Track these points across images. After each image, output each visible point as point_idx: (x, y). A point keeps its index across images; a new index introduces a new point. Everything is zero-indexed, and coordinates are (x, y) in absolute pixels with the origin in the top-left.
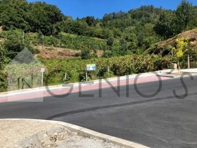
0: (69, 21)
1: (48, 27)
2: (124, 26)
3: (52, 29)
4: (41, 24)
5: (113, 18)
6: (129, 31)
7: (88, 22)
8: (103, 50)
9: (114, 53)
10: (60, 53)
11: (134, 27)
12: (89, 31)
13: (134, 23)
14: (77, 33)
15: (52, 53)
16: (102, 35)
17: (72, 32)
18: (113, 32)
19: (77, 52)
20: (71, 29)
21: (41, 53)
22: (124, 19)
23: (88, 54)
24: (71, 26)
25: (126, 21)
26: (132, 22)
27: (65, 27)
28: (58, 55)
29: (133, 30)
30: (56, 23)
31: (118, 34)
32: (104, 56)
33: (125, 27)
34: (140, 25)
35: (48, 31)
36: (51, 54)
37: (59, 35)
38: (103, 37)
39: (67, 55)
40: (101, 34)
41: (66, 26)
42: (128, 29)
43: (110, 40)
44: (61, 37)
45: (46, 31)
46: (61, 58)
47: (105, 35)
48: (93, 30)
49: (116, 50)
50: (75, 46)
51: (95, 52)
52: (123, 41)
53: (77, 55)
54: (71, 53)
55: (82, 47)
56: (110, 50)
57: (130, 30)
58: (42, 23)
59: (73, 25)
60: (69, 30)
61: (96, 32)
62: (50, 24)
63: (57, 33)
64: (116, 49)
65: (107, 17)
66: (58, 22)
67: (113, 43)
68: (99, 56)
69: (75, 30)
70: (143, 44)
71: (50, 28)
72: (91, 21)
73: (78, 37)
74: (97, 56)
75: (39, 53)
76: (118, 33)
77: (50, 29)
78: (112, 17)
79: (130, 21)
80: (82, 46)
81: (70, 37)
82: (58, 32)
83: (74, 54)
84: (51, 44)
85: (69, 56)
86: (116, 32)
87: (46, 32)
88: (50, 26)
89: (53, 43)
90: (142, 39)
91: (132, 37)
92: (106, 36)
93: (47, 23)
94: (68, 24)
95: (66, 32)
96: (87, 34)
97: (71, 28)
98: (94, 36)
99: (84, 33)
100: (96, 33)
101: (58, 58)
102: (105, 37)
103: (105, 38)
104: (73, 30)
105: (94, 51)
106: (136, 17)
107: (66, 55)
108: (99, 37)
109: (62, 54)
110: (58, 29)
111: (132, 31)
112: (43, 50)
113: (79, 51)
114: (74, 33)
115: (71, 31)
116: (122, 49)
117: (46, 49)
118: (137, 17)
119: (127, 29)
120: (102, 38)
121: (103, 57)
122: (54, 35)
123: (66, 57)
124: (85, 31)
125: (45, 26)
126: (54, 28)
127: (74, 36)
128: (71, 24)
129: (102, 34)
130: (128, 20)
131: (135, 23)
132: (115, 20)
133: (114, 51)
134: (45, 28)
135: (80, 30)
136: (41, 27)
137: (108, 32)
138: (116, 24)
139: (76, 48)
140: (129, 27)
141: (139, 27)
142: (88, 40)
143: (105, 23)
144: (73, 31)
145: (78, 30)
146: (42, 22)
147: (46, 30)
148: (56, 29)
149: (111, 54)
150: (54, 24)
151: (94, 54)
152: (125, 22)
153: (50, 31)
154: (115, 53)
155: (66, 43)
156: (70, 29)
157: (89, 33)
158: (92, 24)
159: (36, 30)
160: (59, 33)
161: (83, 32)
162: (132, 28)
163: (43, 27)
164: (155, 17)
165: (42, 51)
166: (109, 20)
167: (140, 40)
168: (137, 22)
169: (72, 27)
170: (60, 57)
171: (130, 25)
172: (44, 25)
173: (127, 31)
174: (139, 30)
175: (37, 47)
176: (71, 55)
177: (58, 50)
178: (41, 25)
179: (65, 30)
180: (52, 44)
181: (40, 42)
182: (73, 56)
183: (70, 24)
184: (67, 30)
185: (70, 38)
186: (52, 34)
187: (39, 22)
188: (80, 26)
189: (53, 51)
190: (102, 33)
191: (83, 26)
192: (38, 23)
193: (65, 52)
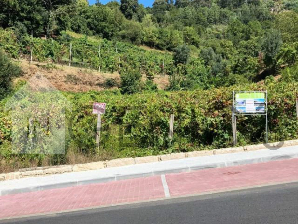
0: (81, 6)
1: (39, 17)
2: (202, 23)
3: (46, 22)
4: (23, 10)
5: (175, 5)
6: (215, 34)
7: (125, 10)
8: (169, 74)
9: (196, 81)
10: (70, 78)
11: (226, 27)
12: (129, 31)
13: (224, 16)
14: (102, 35)
15: (53, 78)
16: (157, 42)
17: (91, 32)
18: (182, 35)
19: (108, 75)
20: (89, 25)
21: (26, 75)
22: (203, 9)
23: (137, 82)
24: (88, 17)
25: (206, 13)
26: (220, 15)
27: (76, 20)
28: (65, 82)
29: (223, 34)
30: (55, 8)
31: (193, 39)
32: (172, 87)
33: (206, 26)
34: (240, 22)
35: (38, 25)
36: (49, 79)
37: (62, 38)
38: (161, 46)
39: (86, 82)
40: (155, 39)
41: (76, 17)
42: (212, 29)
43: (182, 51)
44: (68, 41)
45: (34, 26)
46: (72, 88)
47: (165, 41)
48: (138, 28)
49: (200, 75)
50: (106, 63)
51: (149, 78)
52: (211, 56)
53: (109, 84)
54: (96, 78)
55: (121, 65)
56: (183, 73)
57: (216, 32)
58: (25, 7)
59: (92, 16)
60: (82, 27)
61: (145, 33)
62: (42, 9)
63: (57, 33)
64: (200, 72)
65: (162, 4)
66: (61, 6)
67: (189, 60)
68: (159, 87)
69: (96, 26)
70: (278, 58)
71: (42, 20)
72: (131, 10)
73: (106, 43)
74: (156, 88)
75: (22, 75)
76: (193, 37)
77: (41, 23)
78: (174, 3)
79: (216, 13)
80: (120, 62)
81: (88, 43)
82: (61, 29)
83: (102, 81)
84: (47, 56)
85: (91, 85)
86: (188, 35)
87: (34, 29)
88: (43, 15)
89: (51, 54)
90: (276, 47)
91: (225, 47)
92: (168, 44)
93: (36, 6)
94: (81, 14)
95: (77, 31)
96: (123, 37)
97: (89, 23)
98: (140, 42)
99: (118, 35)
100: (143, 35)
101: (65, 89)
102: (165, 46)
103: (165, 48)
104: (93, 26)
105: (148, 74)
106: (229, 5)
107: (84, 84)
108: (150, 44)
109: (75, 79)
110: (60, 23)
111: (221, 36)
112: (30, 68)
113: (115, 75)
114: (94, 34)
115: (88, 29)
116: (215, 73)
117: (38, 66)
118: (231, 5)
119: (208, 29)
120: (158, 47)
121: (169, 89)
122: (51, 35)
123: (84, 87)
124: (120, 30)
125: (31, 15)
126: (50, 19)
127: (96, 40)
128: (87, 14)
129: (159, 38)
130: (211, 10)
131: (226, 17)
132: (181, 9)
133: (195, 77)
134: (31, 19)
135: (108, 27)
136: (21, 16)
137: (171, 35)
138: (185, 17)
139: (107, 66)
140: (214, 27)
141: (238, 26)
142: (130, 50)
143: (160, 15)
144: (91, 29)
145: (105, 28)
146: (25, 4)
147: (32, 24)
148: (57, 22)
149: (188, 84)
150: (51, 10)
151: (149, 83)
152: (204, 14)
153: (42, 27)
154: (199, 81)
155: (81, 55)
156: (86, 25)
157: (130, 34)
158: (133, 16)
159: (10, 23)
160: (63, 32)
161: (115, 33)
162: (221, 28)
163: (25, 15)
164: (271, 6)
165: (29, 70)
166: (168, 10)
167: (272, 48)
168: (232, 14)
169: (89, 20)
170: (72, 86)
171: (215, 22)
172: (30, 12)
173: (209, 35)
174: (237, 34)
175: (16, 60)
176: (97, 82)
177: (67, 71)
178: (23, 12)
179: (74, 26)
180: (50, 56)
181: (21, 50)
182: (100, 85)
183: (85, 12)
184: (79, 27)
185: (89, 45)
186: (45, 33)
187: (18, 5)
188: (108, 18)
189: (54, 71)
190: (157, 35)
191: (116, 19)
192: (15, 5)
193: (81, 76)
